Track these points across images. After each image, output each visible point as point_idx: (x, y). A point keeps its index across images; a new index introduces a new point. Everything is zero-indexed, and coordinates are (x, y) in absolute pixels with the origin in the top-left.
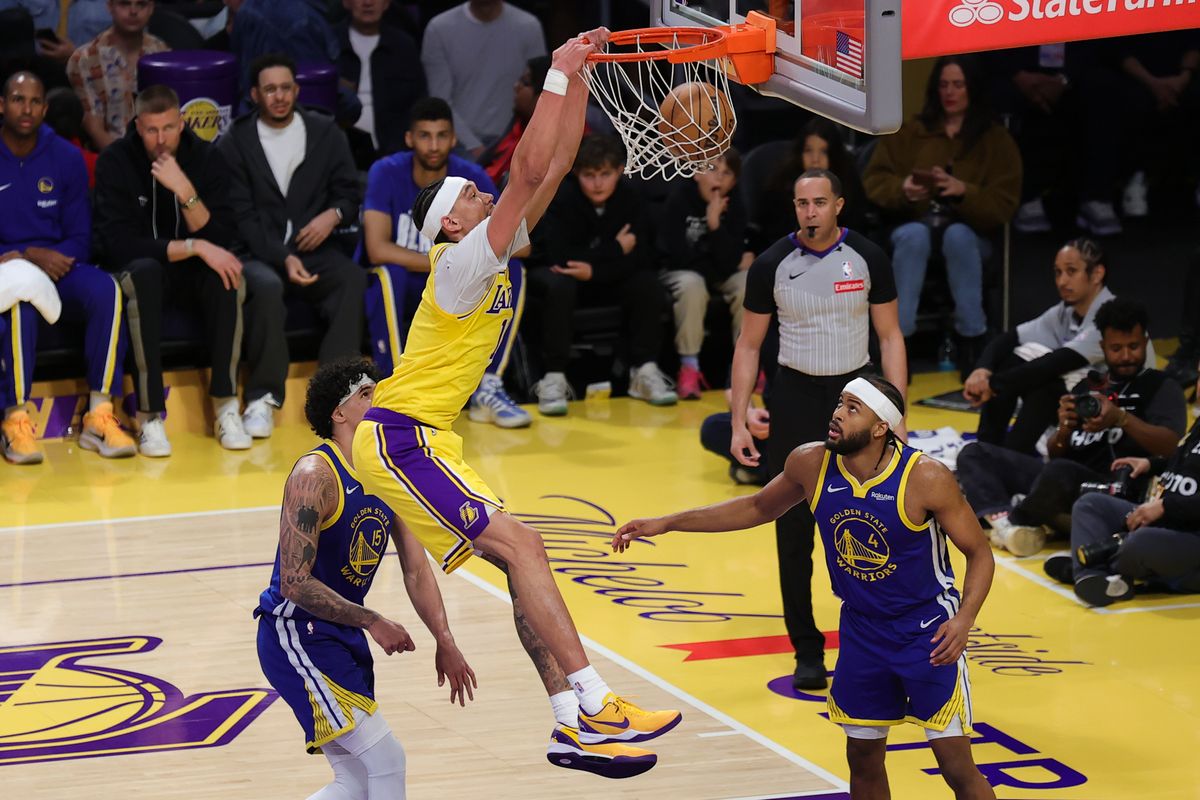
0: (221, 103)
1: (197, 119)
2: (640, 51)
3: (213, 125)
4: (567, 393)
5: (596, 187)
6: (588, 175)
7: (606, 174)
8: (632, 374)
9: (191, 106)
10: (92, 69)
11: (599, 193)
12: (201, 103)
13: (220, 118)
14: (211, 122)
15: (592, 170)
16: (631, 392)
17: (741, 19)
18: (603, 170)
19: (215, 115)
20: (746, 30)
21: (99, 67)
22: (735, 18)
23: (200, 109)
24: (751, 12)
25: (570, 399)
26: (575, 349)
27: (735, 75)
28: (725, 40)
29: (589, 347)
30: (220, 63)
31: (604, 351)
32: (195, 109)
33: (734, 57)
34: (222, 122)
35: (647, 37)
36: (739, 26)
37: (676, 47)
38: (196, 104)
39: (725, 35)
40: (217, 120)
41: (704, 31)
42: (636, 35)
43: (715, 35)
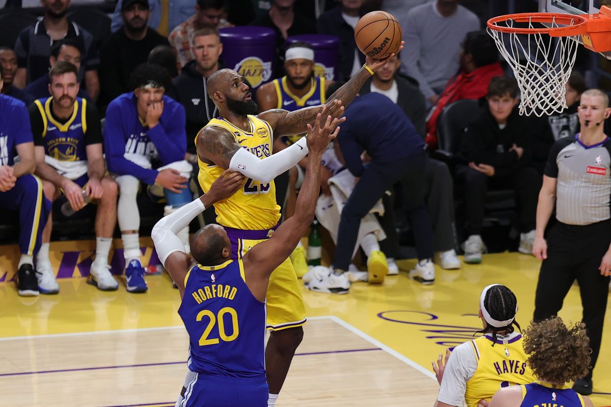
0: (265, 60)
1: (249, 70)
2: (531, 28)
3: (259, 75)
4: (482, 249)
5: (499, 108)
6: (495, 100)
7: (506, 101)
8: (522, 236)
9: (246, 62)
10: (183, 44)
11: (500, 112)
12: (252, 60)
13: (264, 70)
14: (258, 72)
15: (497, 97)
16: (521, 249)
17: (597, 11)
18: (505, 98)
19: (260, 68)
20: (600, 18)
21: (188, 42)
22: (592, 10)
23: (251, 64)
24: (602, 6)
25: (484, 253)
26: (488, 221)
27: (592, 46)
28: (586, 24)
29: (495, 220)
30: (265, 35)
31: (505, 222)
32: (248, 64)
33: (592, 34)
34: (265, 73)
35: (536, 18)
36: (595, 15)
37: (555, 26)
38: (249, 61)
39: (586, 20)
40: (262, 71)
41: (572, 17)
42: (530, 16)
43: (579, 20)
